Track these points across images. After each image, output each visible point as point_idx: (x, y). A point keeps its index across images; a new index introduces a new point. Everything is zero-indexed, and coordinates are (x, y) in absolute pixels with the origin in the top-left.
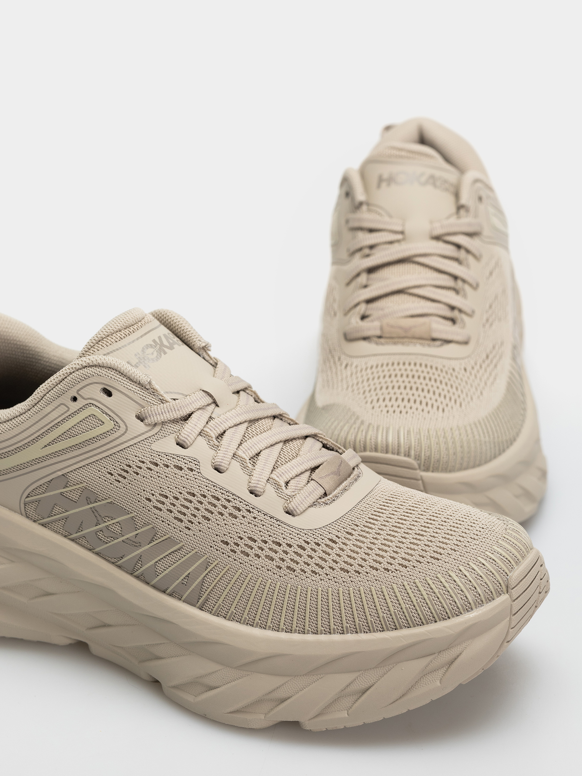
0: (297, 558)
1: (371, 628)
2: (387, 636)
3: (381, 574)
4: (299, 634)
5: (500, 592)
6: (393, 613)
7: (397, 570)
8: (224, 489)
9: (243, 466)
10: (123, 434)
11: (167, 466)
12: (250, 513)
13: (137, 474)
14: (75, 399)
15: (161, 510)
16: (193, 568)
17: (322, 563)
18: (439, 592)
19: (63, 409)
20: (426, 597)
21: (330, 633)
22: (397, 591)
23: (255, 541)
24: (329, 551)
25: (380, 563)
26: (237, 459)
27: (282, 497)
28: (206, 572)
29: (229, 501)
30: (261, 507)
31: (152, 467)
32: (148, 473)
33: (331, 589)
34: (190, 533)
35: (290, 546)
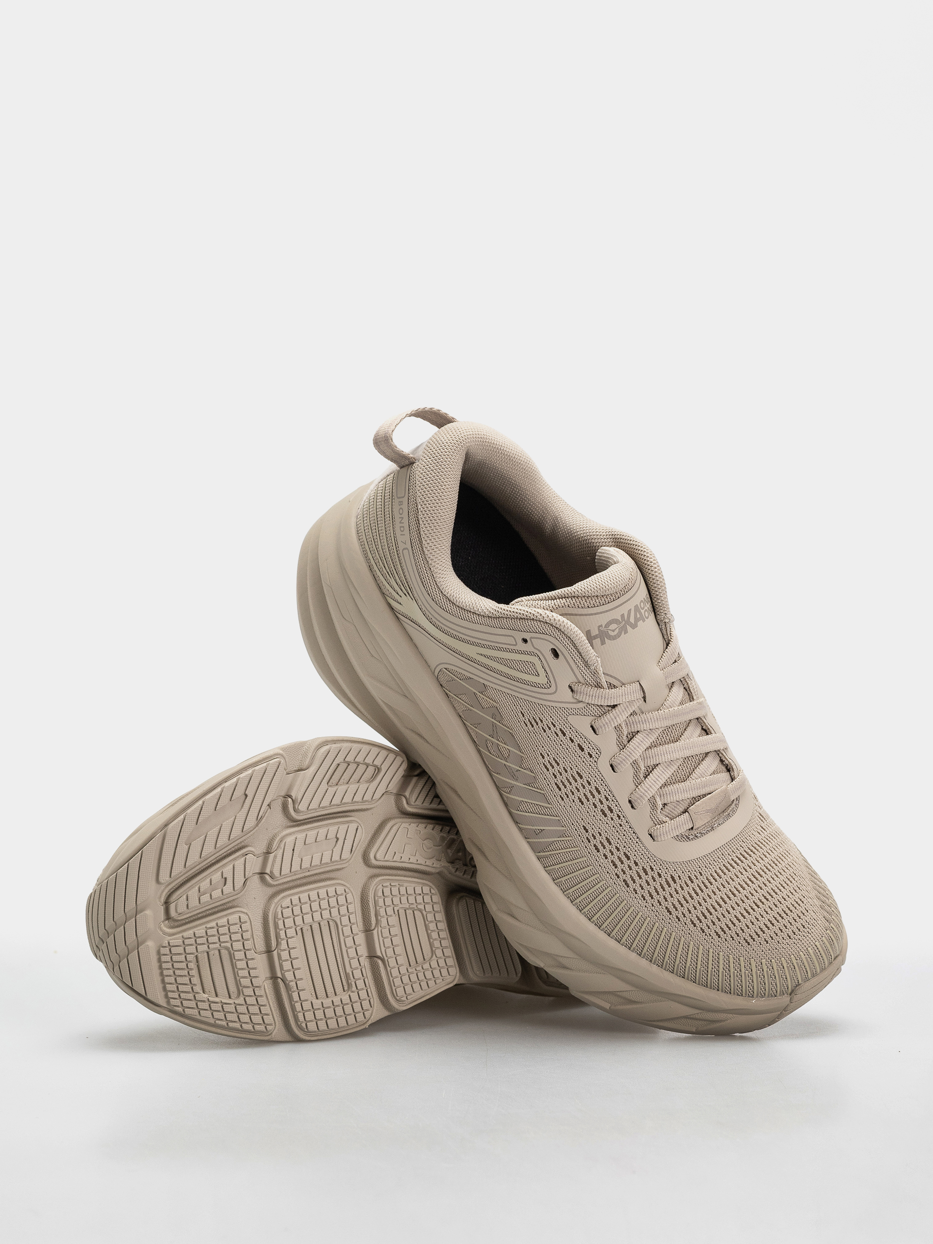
0: (636, 878)
1: (664, 966)
2: (672, 980)
3: (696, 932)
4: (604, 933)
5: (784, 993)
6: (687, 967)
7: (710, 936)
8: (609, 788)
9: (636, 774)
10: (551, 694)
11: (572, 741)
12: (619, 819)
13: (545, 731)
14: (525, 641)
15: (548, 770)
16: (549, 828)
17: (654, 894)
18: (734, 972)
19: (510, 640)
20: (721, 970)
21: (630, 949)
22: (701, 952)
23: (610, 844)
24: (666, 886)
25: (701, 922)
26: (634, 765)
27: (654, 820)
28: (558, 839)
29: (607, 799)
30: (630, 819)
31: (560, 734)
32: (553, 737)
33: (649, 919)
34: (562, 803)
35: (636, 864)
